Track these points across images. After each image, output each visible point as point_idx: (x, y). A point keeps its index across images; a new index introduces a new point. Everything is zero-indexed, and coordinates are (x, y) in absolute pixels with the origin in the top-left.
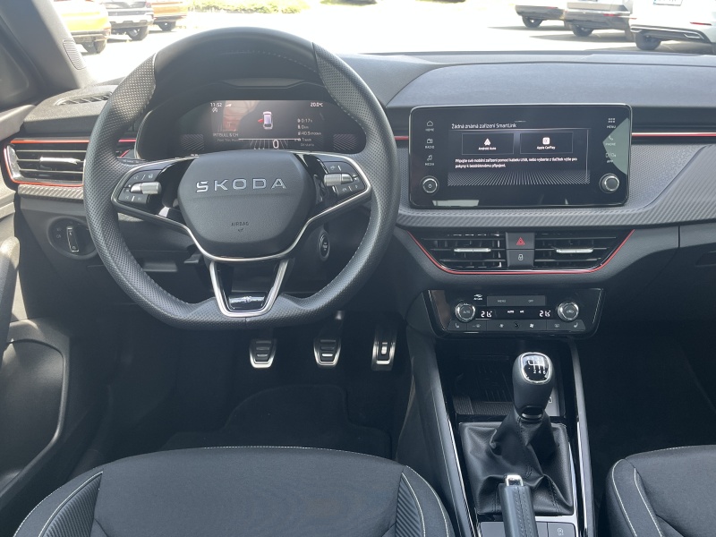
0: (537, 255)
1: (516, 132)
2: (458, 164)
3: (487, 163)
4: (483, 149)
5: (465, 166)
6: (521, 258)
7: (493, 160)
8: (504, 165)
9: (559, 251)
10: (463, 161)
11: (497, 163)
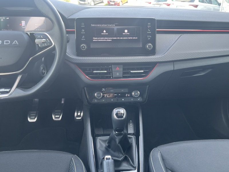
0: (124, 73)
1: (116, 28)
2: (94, 39)
3: (105, 39)
4: (103, 34)
5: (97, 40)
6: (118, 74)
7: (107, 38)
8: (111, 40)
9: (131, 72)
10: (96, 38)
11: (108, 39)
